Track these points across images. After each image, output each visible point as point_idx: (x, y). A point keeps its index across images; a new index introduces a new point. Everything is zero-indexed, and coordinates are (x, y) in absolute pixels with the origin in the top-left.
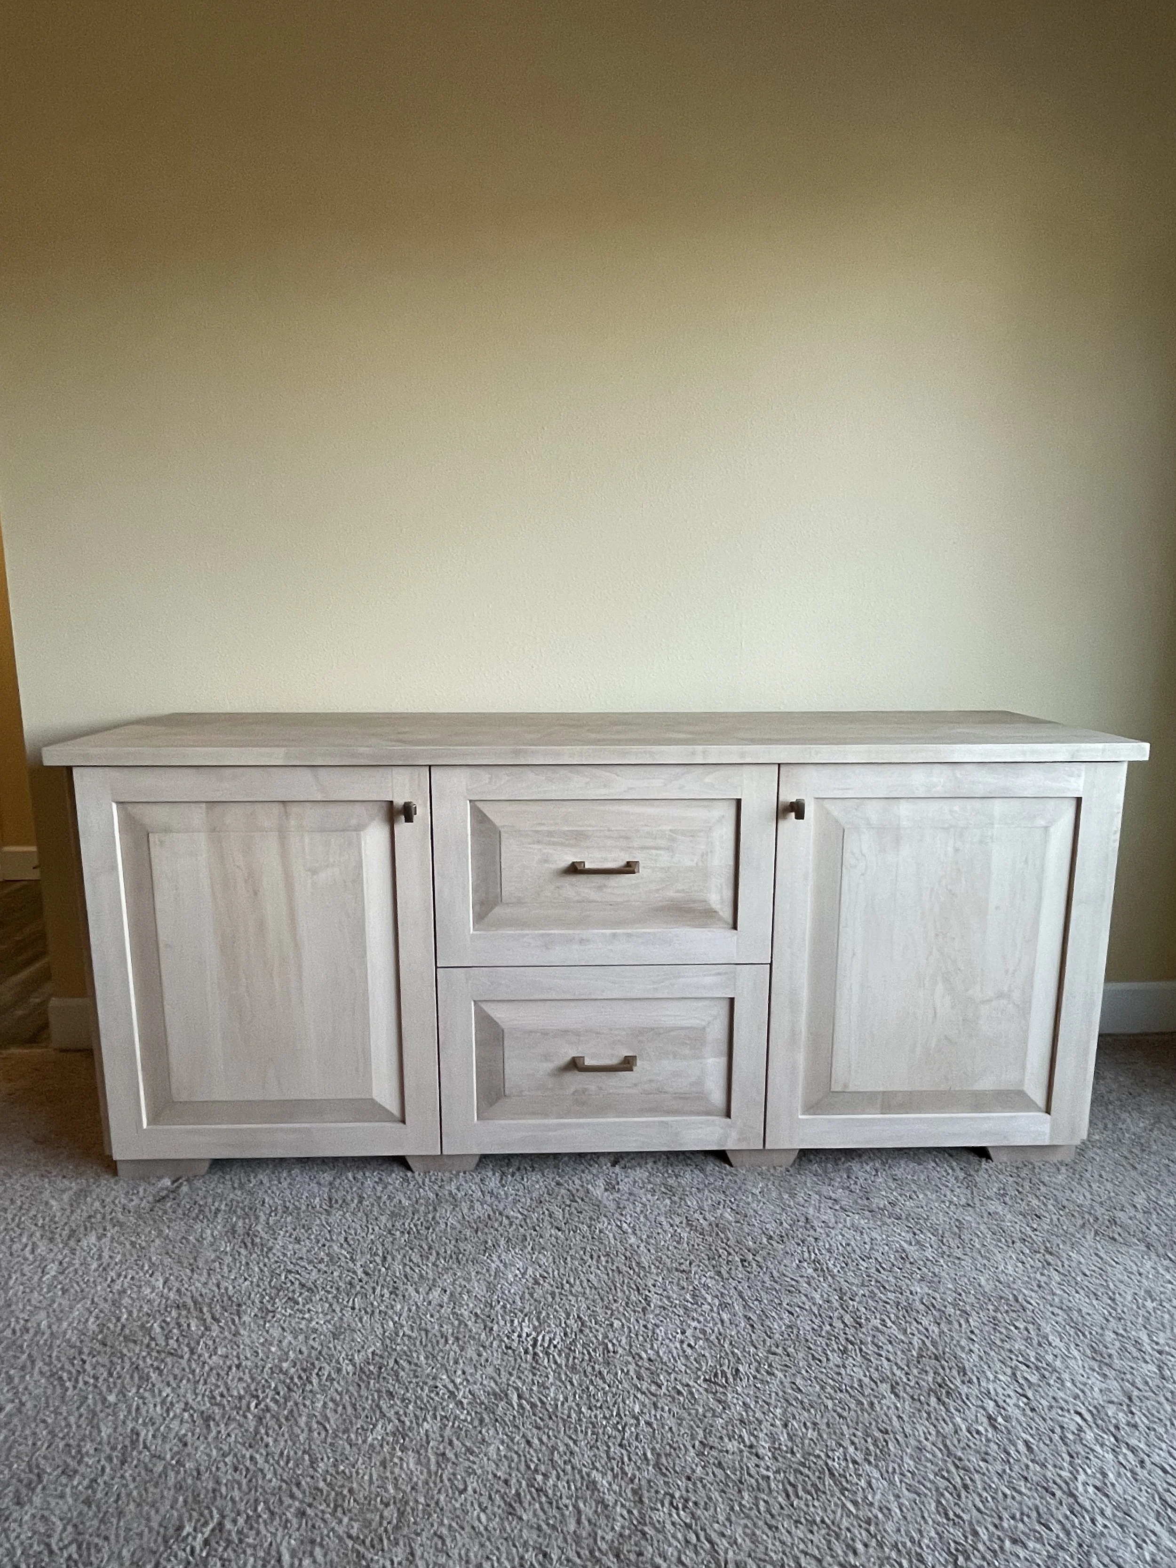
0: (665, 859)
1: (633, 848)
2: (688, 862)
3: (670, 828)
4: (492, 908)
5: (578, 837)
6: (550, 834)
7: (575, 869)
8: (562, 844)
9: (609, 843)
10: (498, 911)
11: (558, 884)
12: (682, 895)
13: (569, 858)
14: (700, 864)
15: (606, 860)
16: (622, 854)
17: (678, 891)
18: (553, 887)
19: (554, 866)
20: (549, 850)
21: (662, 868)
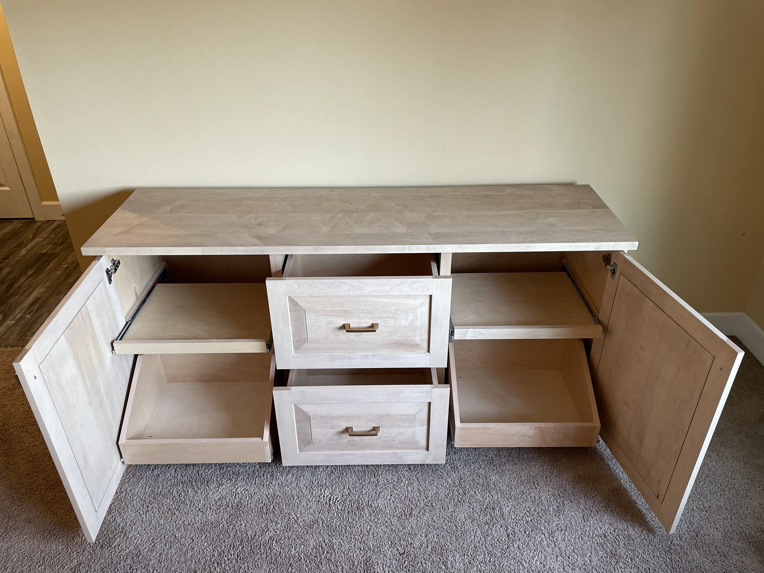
0: (391, 322)
1: (375, 318)
2: (404, 323)
3: (394, 308)
4: (304, 344)
5: (346, 313)
6: (332, 311)
7: (344, 327)
8: (338, 316)
9: (363, 315)
10: (306, 345)
11: (336, 334)
12: (400, 338)
13: (341, 322)
14: (410, 324)
15: (361, 323)
16: (369, 321)
17: (399, 336)
18: (334, 335)
19: (335, 326)
20: (331, 319)
21: (391, 326)
